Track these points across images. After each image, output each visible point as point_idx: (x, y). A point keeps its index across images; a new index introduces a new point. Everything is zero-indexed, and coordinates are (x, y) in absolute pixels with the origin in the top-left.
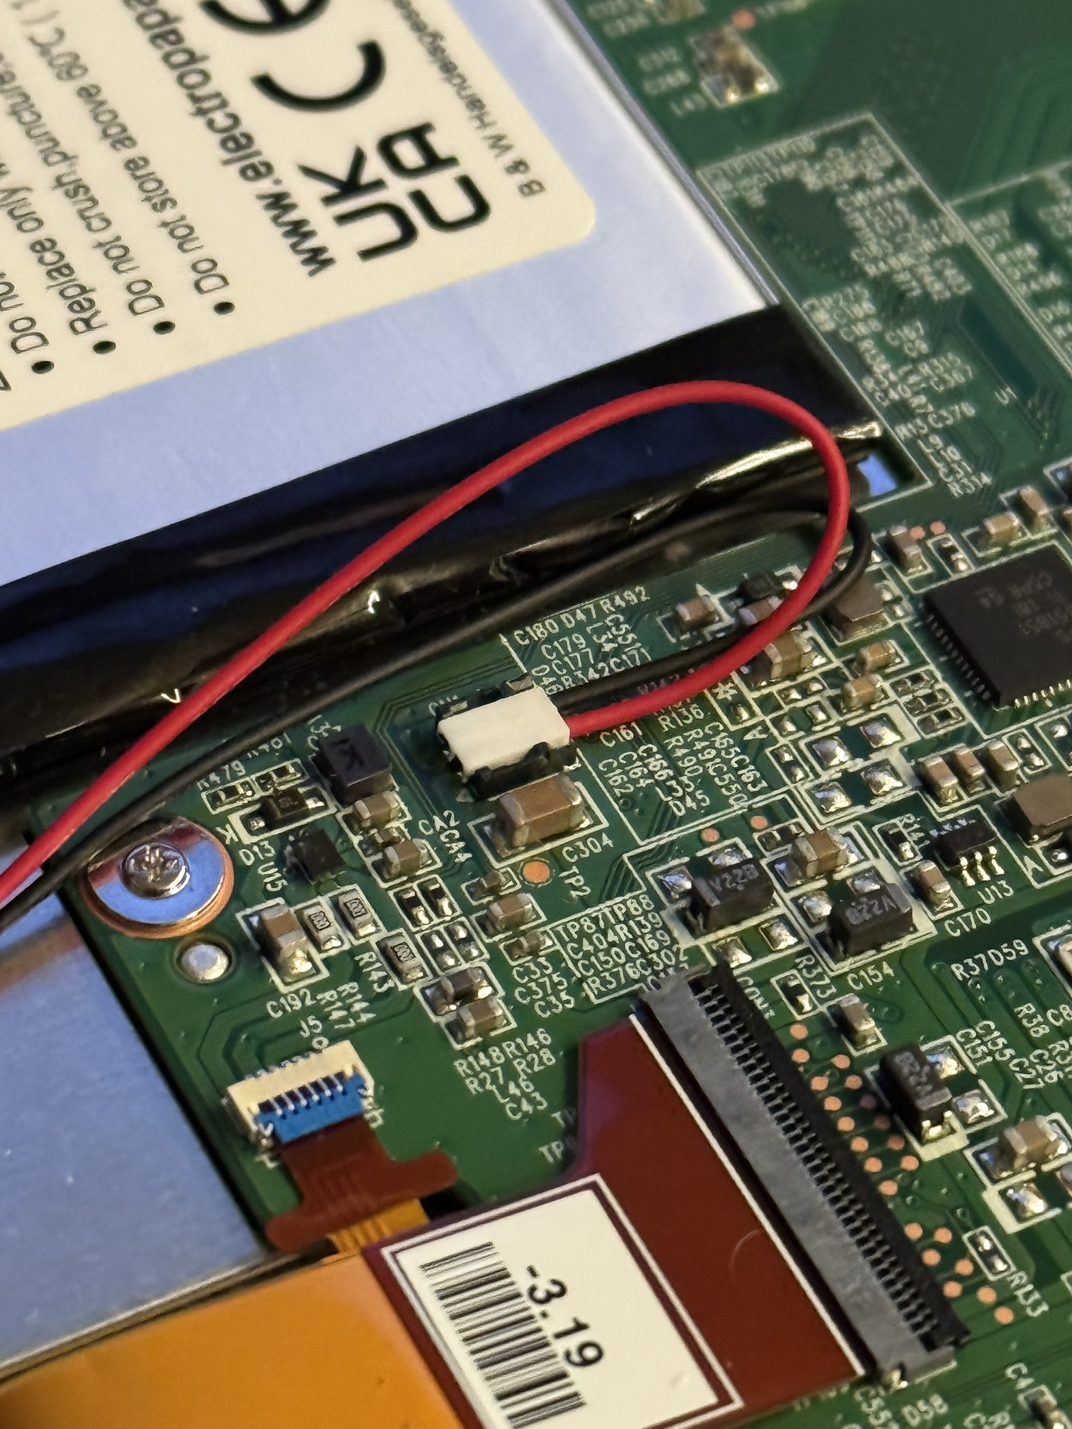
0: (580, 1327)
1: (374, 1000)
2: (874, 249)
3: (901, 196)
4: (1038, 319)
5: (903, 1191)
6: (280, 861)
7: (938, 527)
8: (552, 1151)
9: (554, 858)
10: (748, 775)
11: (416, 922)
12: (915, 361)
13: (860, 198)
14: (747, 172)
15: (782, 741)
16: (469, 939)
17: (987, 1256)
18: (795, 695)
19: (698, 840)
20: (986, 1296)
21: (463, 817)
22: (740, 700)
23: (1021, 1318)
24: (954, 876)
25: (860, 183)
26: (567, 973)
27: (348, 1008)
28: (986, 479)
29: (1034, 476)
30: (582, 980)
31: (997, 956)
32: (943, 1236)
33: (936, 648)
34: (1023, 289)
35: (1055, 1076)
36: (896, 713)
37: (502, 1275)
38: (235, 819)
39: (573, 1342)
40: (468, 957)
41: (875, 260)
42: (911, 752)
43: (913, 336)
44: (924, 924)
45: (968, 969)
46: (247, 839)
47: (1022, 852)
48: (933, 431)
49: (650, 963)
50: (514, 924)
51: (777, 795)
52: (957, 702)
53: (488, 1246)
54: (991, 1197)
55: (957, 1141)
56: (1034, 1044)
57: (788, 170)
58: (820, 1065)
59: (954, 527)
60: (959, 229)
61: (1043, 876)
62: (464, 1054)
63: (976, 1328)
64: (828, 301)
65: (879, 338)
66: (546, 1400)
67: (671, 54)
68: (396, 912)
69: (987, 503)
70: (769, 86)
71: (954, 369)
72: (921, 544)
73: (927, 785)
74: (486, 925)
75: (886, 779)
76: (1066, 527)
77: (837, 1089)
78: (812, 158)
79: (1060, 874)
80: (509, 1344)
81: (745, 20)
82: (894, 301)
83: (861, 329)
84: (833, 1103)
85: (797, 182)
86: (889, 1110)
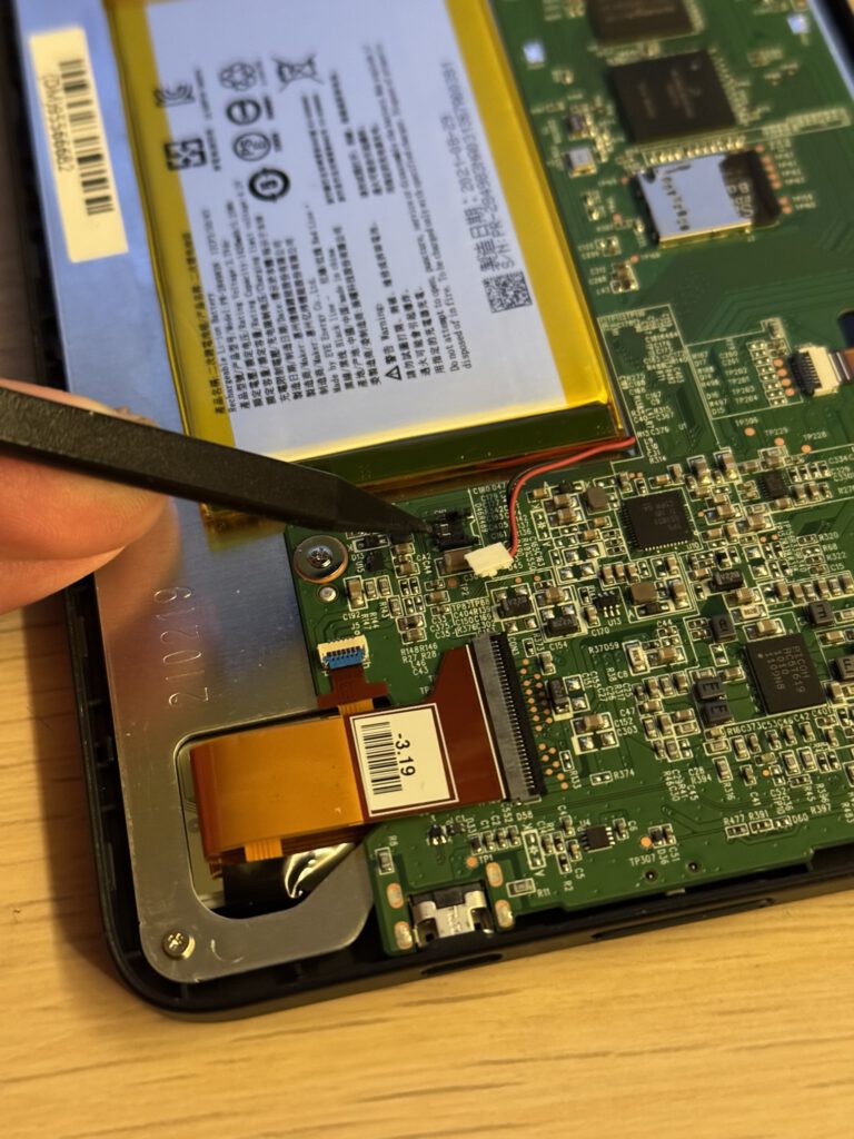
0: (410, 760)
1: (381, 620)
2: (653, 359)
3: (671, 340)
4: (705, 397)
5: (543, 731)
6: (365, 561)
7: (640, 475)
8: (424, 690)
9: (460, 579)
10: (539, 559)
11: (404, 593)
12: (653, 407)
13: (654, 338)
14: (616, 321)
15: (556, 548)
16: (421, 604)
17: (566, 761)
18: (566, 531)
19: (513, 581)
20: (561, 777)
21: (433, 557)
22: (546, 530)
23: (570, 788)
24: (600, 613)
25: (657, 332)
26: (451, 624)
27: (371, 621)
28: (664, 458)
29: (682, 461)
30: (455, 627)
31: (607, 647)
32: (552, 751)
33: (624, 521)
34: (704, 385)
35: (613, 697)
36: (601, 545)
37: (389, 735)
38: (354, 542)
39: (405, 765)
40: (418, 610)
41: (652, 364)
42: (602, 561)
43: (656, 397)
44: (584, 629)
45: (595, 650)
46: (356, 551)
47: (629, 608)
48: (651, 436)
49: (481, 625)
50: (438, 601)
51: (547, 569)
52: (624, 545)
53: (387, 723)
54: (575, 740)
55: (569, 716)
56: (609, 683)
57: (631, 323)
58: (529, 676)
59: (646, 476)
60: (687, 356)
61: (633, 619)
62: (405, 647)
63: (550, 789)
64: (629, 378)
65: (642, 395)
66: (389, 785)
67: (603, 269)
68: (399, 588)
69: (661, 468)
70: (634, 287)
71: (667, 413)
72: (631, 480)
73: (602, 575)
74: (428, 599)
75: (589, 570)
76: (687, 483)
77: (533, 687)
78: (642, 319)
79: (640, 619)
80: (384, 762)
81: (635, 259)
82: (653, 381)
83: (638, 391)
84: (529, 692)
85: (633, 328)
86: (549, 698)
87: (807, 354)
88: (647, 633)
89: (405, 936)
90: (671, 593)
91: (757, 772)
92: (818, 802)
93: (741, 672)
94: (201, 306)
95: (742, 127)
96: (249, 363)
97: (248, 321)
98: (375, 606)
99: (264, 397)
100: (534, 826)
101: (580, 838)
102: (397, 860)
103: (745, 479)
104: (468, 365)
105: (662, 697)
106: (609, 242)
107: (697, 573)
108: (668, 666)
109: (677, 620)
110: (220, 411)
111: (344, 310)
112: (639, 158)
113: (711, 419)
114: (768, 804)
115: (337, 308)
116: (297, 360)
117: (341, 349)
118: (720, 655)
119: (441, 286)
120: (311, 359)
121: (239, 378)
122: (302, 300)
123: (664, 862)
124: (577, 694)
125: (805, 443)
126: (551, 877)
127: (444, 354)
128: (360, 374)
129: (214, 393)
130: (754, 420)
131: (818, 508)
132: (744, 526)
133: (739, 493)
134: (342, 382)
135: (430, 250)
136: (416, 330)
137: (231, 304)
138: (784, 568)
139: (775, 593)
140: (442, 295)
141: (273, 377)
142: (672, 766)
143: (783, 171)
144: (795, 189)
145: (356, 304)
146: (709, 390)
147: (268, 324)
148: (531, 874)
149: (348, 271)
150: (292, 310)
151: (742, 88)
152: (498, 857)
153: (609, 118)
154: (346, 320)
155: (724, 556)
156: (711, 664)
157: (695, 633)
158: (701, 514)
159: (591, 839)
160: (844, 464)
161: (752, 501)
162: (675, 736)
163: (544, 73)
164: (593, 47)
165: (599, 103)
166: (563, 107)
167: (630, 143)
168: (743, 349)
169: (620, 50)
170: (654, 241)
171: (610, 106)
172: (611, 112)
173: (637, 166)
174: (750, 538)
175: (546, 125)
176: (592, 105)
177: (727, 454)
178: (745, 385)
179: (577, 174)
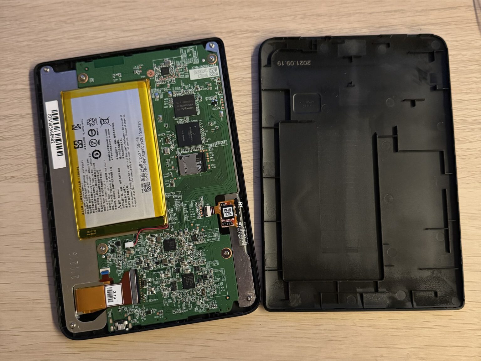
0: (115, 295)
1: (113, 264)
3: (180, 200)
5: (142, 290)
6: (111, 250)
7: (169, 233)
8: (120, 280)
9: (129, 256)
12: (174, 217)
13: (176, 200)
14: (169, 195)
15: (149, 250)
17: (145, 296)
18: (152, 246)
19: (140, 257)
20: (144, 300)
21: (125, 250)
22: (148, 245)
23: (145, 302)
24: (156, 265)
25: (177, 198)
26: (127, 265)
27: (111, 264)
28: (174, 230)
29: (177, 231)
31: (156, 273)
32: (143, 294)
33: (164, 245)
34: (185, 212)
35: (156, 284)
36: (158, 249)
37: (112, 290)
38: (109, 245)
39: (114, 297)
41: (175, 206)
42: (158, 253)
43: (174, 215)
44: (153, 269)
45: (154, 273)
46: (110, 247)
47: (162, 264)
48: (172, 224)
49: (133, 266)
50: (125, 260)
51: (147, 254)
52: (163, 250)
53: (112, 287)
54: (147, 292)
56: (156, 280)
57: (172, 195)
58: (141, 278)
60: (183, 205)
61: (162, 267)
62: (117, 270)
63: (141, 302)
64: (170, 209)
66: (111, 300)
67: (168, 181)
68: (117, 257)
69: (173, 233)
70: (174, 185)
71: (176, 219)
72: (167, 235)
73: (157, 257)
74: (123, 260)
75: (155, 255)
76: (177, 236)
78: (175, 194)
79: (164, 267)
80: (110, 296)
81: (175, 179)
82: (175, 211)
83: (171, 213)
84: (140, 281)
85: (172, 197)
86: (144, 283)
87: (206, 207)
88: (165, 270)
89: (112, 329)
90: (170, 261)
91: (180, 301)
92: (190, 307)
93: (181, 280)
94: (80, 187)
95: (203, 144)
96: (90, 202)
97: (90, 191)
98: (112, 260)
99: (92, 211)
100: (138, 309)
101: (146, 312)
102: (112, 314)
103: (189, 236)
104: (136, 206)
105: (165, 284)
106: (170, 174)
107: (176, 258)
108: (167, 278)
109: (171, 268)
110: (83, 214)
111: (111, 190)
112: (180, 151)
113: (185, 221)
114: (181, 307)
115: (109, 189)
116: (100, 202)
117: (109, 200)
118: (178, 276)
119: (132, 185)
120: (103, 202)
121: (87, 206)
122: (102, 186)
123: (160, 318)
124: (149, 282)
125: (203, 228)
126: (139, 320)
127: (131, 203)
128: (113, 207)
129: (82, 209)
130: (193, 222)
131: (202, 244)
132: (187, 247)
133: (188, 239)
134: (109, 208)
135: (130, 175)
136: (126, 196)
137: (87, 186)
138: (193, 257)
139: (190, 263)
140: (132, 188)
141: (94, 206)
142: (165, 299)
143: (210, 158)
144: (212, 163)
145: (113, 188)
146: (185, 214)
147: (94, 192)
148: (136, 319)
149: (112, 179)
150: (99, 189)
151: (205, 132)
152: (130, 315)
153: (175, 139)
154: (111, 192)
155: (182, 254)
156: (176, 277)
157: (173, 271)
158: (179, 244)
159: (148, 312)
160: (209, 234)
161: (190, 241)
162: (166, 292)
163: (162, 124)
164: (174, 117)
165: (173, 134)
166: (165, 135)
167: (179, 147)
168: (194, 204)
169: (180, 119)
170: (179, 174)
171: (175, 135)
172: (175, 137)
173: (179, 153)
174: (188, 250)
175: (161, 139)
176: (171, 134)
177: (187, 230)
178: (193, 213)
179: (166, 154)
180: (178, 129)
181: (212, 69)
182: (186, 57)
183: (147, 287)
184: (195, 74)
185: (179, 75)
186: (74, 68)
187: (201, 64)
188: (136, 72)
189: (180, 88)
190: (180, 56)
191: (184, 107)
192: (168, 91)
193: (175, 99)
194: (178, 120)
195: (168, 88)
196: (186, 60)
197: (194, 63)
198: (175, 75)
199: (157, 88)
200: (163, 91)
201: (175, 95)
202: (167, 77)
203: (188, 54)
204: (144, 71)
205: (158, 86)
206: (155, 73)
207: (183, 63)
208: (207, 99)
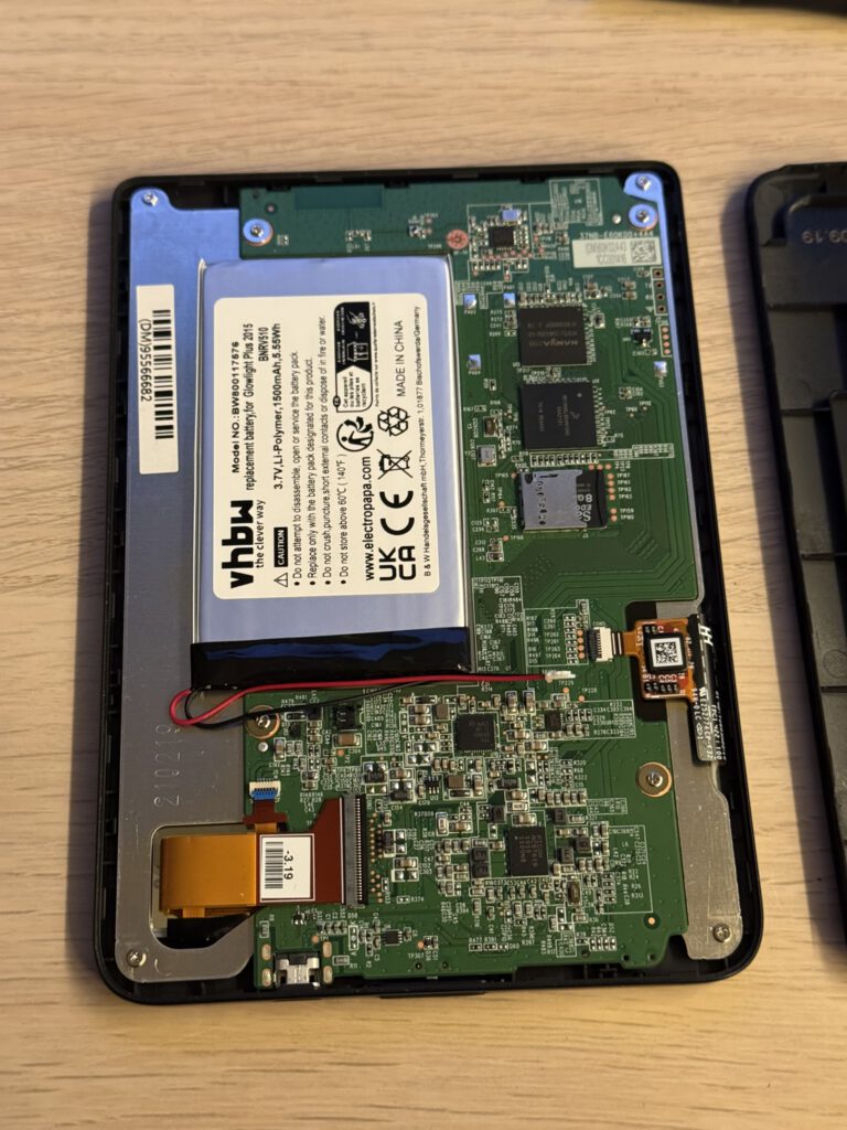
0: (291, 869)
1: (292, 771)
2: (500, 616)
3: (515, 603)
4: (527, 649)
5: (376, 862)
6: (289, 728)
7: (473, 698)
8: (309, 823)
9: (346, 751)
10: (398, 746)
11: (310, 755)
12: (493, 651)
13: (505, 600)
14: (483, 583)
15: (410, 740)
16: (318, 764)
17: (385, 885)
18: (419, 730)
19: (378, 758)
20: (379, 894)
21: (332, 733)
22: (406, 726)
23: (383, 903)
24: (427, 790)
25: (507, 596)
26: (334, 781)
27: (286, 771)
28: (491, 689)
29: (502, 693)
30: (336, 784)
31: (426, 814)
32: (378, 877)
33: (456, 730)
34: (528, 640)
35: (422, 848)
36: (438, 743)
37: (282, 851)
38: (285, 714)
39: (287, 872)
40: (316, 768)
41: (499, 619)
42: (436, 755)
43: (496, 643)
44: (415, 800)
45: (418, 814)
46: (285, 720)
47: (445, 790)
48: (487, 671)
49: (353, 786)
50: (329, 765)
51: (401, 754)
52: (452, 746)
53: (282, 843)
54: (393, 872)
56: (422, 838)
57: (493, 585)
58: (374, 825)
59: (477, 700)
60: (523, 618)
61: (446, 798)
62: (303, 792)
63: (370, 901)
64: (482, 627)
65: (488, 641)
66: (275, 883)
67: (484, 542)
68: (307, 751)
69: (487, 697)
70: (501, 559)
71: (500, 656)
72: (467, 701)
73: (433, 765)
74: (323, 762)
75: (427, 759)
76: (501, 710)
77: (375, 832)
78: (501, 584)
79: (451, 799)
80: (275, 868)
81: (506, 538)
82: (497, 632)
83: (486, 637)
84: (372, 835)
85: (493, 590)
86: (383, 842)
87: (598, 631)
88: (452, 808)
89: (268, 977)
90: (472, 785)
91: (497, 912)
92: (528, 937)
93: (502, 845)
95: (601, 446)
98: (290, 761)
100: (357, 923)
101: (382, 935)
102: (272, 930)
103: (538, 713)
105: (451, 853)
106: (492, 522)
107: (492, 775)
108: (460, 834)
109: (473, 804)
112: (526, 459)
113: (527, 665)
114: (498, 934)
118: (493, 831)
123: (428, 959)
124: (400, 842)
125: (581, 694)
126: (359, 958)
131: (578, 741)
132: (528, 746)
133: (532, 722)
138: (546, 780)
139: (535, 796)
142: (447, 900)
143: (618, 488)
144: (624, 503)
146: (530, 644)
148: (348, 953)
151: (609, 415)
152: (331, 939)
153: (515, 424)
155: (512, 766)
156: (486, 836)
157: (481, 814)
158: (505, 733)
159: (389, 938)
160: (602, 714)
161: (538, 730)
162: (453, 880)
163: (479, 379)
164: (516, 364)
165: (510, 411)
166: (485, 410)
167: (523, 447)
168: (560, 618)
169: (534, 369)
170: (521, 527)
171: (516, 415)
172: (516, 420)
173: (524, 465)
174: (530, 756)
175: (471, 422)
176: (505, 410)
177: (531, 693)
178: (554, 645)
179: (483, 465)
180: (526, 399)
181: (640, 243)
182: (565, 204)
183: (393, 855)
184: (586, 254)
185: (542, 251)
186: (233, 203)
187: (607, 228)
188: (416, 232)
189: (540, 285)
190: (549, 199)
191: (549, 339)
192: (506, 291)
193: (524, 315)
194: (530, 373)
195: (506, 284)
196: (564, 214)
197: (589, 224)
198: (530, 251)
199: (474, 279)
200: (488, 289)
201: (524, 304)
202: (506, 255)
203: (572, 198)
204: (439, 232)
205: (476, 274)
206: (471, 238)
207: (557, 220)
208: (619, 323)
